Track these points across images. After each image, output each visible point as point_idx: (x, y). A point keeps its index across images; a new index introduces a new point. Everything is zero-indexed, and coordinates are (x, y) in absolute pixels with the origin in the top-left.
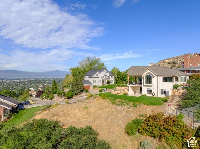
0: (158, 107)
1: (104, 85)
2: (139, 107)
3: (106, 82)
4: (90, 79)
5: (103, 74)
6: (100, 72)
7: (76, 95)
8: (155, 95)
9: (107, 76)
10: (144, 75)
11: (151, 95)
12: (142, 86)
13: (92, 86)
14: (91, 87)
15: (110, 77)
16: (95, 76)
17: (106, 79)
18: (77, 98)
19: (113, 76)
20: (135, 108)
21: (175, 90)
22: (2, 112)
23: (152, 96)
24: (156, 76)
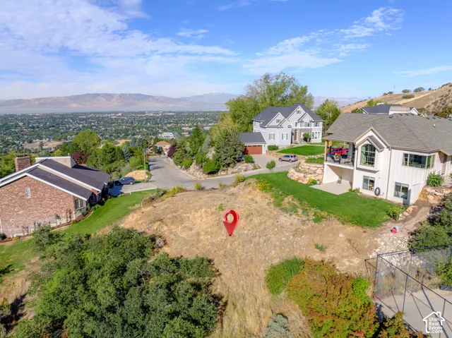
0: (365, 232)
1: (296, 146)
2: (324, 223)
3: (302, 137)
4: (262, 130)
5: (295, 117)
6: (286, 115)
7: (225, 168)
8: (381, 193)
9: (303, 124)
11: (371, 194)
12: (352, 168)
13: (266, 145)
14: (265, 149)
15: (313, 126)
16: (274, 122)
17: (301, 130)
18: (227, 174)
19: (321, 124)
20: (316, 224)
21: (429, 189)
24: (388, 147)
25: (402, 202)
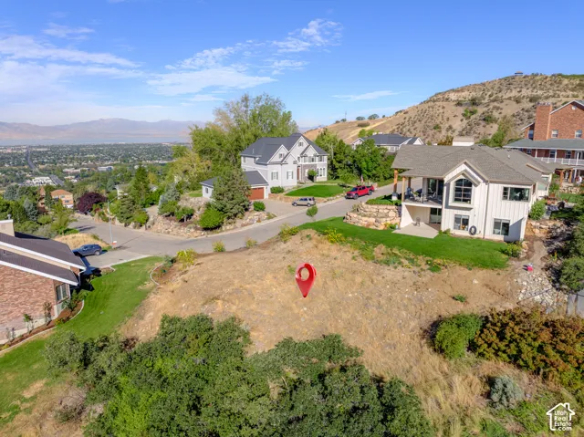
0: (499, 274)
1: (304, 186)
3: (306, 175)
4: (259, 169)
5: (297, 150)
6: (289, 147)
7: (230, 220)
8: (478, 232)
9: (307, 159)
10: (451, 177)
11: (465, 233)
12: (440, 207)
13: (269, 187)
14: (267, 192)
15: (317, 162)
16: (276, 158)
17: (305, 166)
18: (235, 228)
19: (326, 158)
20: (436, 274)
21: (534, 223)
22: (53, 294)
23: (469, 235)
24: (486, 182)
25: (502, 239)
